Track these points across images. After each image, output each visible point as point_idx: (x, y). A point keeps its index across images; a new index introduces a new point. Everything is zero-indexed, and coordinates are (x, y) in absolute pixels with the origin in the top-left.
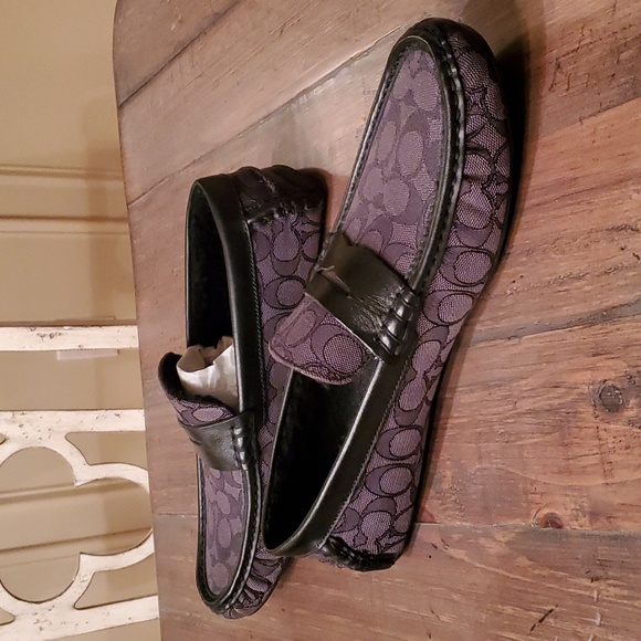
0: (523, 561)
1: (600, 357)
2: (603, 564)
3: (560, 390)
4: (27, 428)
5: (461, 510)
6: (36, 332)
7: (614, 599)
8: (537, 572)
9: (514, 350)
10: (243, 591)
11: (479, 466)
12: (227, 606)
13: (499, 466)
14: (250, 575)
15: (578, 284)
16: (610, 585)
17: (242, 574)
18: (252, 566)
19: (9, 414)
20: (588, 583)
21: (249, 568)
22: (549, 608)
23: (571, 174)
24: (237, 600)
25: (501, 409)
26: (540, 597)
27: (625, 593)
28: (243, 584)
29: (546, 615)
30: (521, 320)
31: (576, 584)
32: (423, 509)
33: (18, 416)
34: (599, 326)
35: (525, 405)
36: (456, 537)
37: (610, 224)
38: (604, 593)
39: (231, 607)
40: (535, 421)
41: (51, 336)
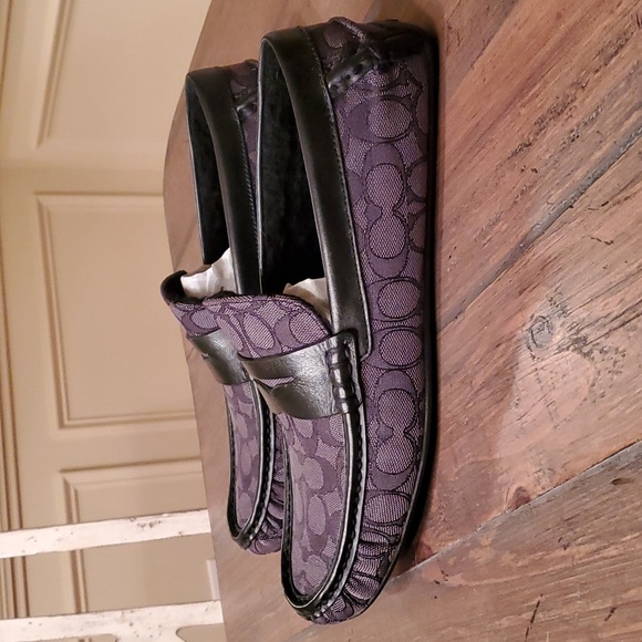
0: (507, 558)
1: (526, 292)
2: (569, 523)
3: (501, 348)
4: (137, 626)
5: (450, 528)
6: (136, 523)
7: (587, 560)
8: (520, 564)
9: (461, 328)
10: (265, 519)
11: (456, 470)
12: (251, 538)
13: (472, 460)
14: (270, 500)
15: (496, 228)
16: (579, 545)
17: (262, 500)
18: (272, 490)
19: (119, 614)
20: (562, 552)
21: (268, 493)
22: (535, 602)
23: (473, 122)
24: (261, 530)
25: (462, 397)
26: (527, 592)
27: (593, 546)
28: (264, 511)
29: (535, 612)
30: (462, 292)
31: (552, 560)
32: (422, 544)
33: (128, 614)
34: (519, 262)
35: (479, 380)
36: (451, 562)
37: (509, 152)
38: (577, 557)
39: (255, 538)
40: (489, 392)
41: (151, 525)
